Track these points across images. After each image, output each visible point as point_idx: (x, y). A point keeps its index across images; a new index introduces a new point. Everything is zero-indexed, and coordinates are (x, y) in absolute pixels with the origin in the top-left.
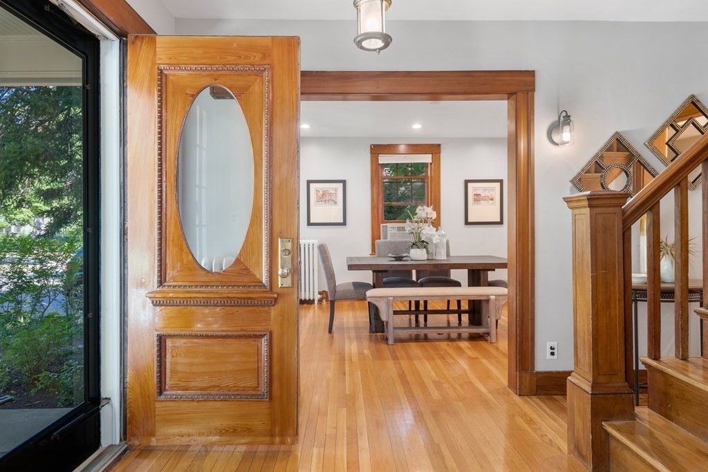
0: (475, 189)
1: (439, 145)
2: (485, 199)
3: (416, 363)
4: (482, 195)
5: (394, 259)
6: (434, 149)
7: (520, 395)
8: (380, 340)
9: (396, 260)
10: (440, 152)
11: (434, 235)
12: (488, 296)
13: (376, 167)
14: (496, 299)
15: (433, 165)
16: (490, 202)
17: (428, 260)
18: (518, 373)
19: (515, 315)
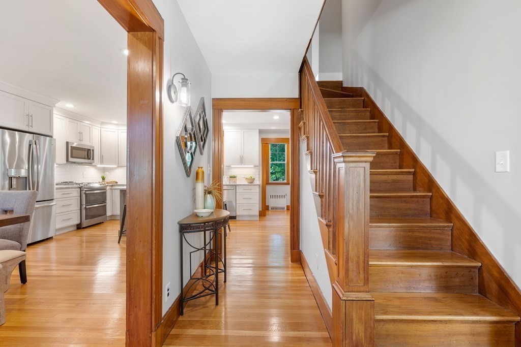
18: (153, 334)
19: (150, 272)
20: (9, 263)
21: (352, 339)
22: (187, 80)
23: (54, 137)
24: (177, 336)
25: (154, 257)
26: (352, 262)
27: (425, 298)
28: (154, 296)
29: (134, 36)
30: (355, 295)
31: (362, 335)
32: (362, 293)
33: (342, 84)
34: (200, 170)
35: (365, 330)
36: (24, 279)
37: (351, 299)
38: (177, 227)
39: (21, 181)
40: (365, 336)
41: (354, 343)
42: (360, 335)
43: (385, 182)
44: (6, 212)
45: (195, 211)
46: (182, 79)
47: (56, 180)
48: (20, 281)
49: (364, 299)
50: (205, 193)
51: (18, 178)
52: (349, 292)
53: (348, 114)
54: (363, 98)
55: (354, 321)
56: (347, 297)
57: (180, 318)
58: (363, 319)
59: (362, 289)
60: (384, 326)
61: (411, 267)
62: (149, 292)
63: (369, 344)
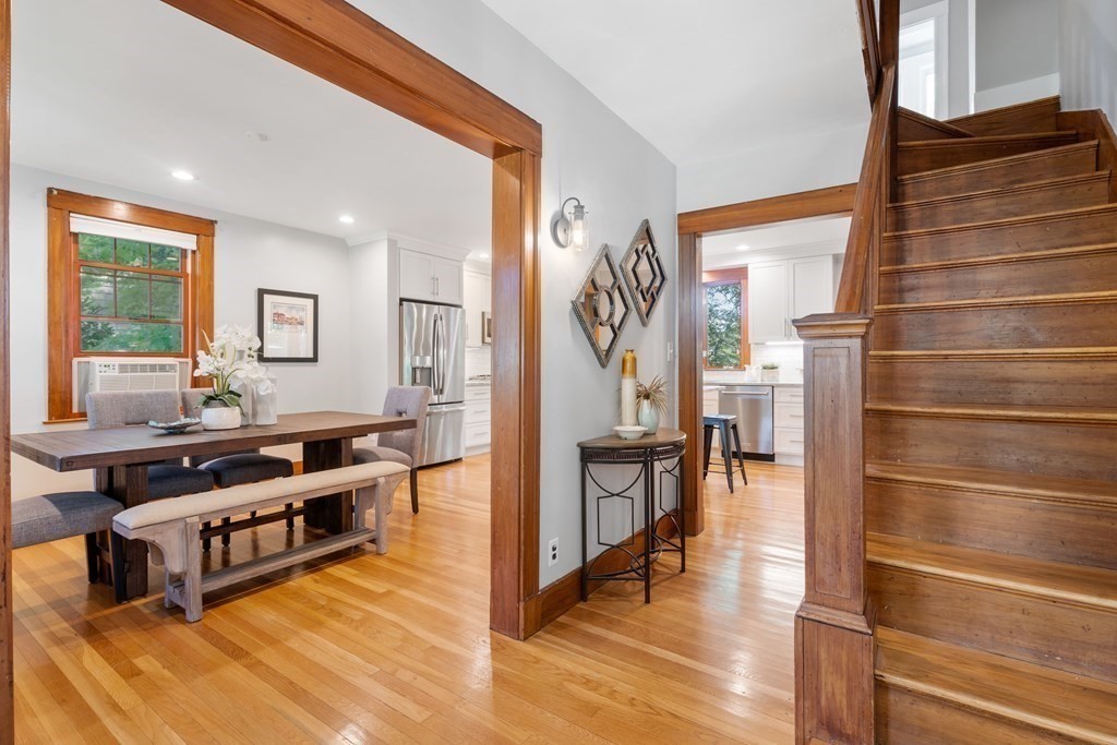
0: (275, 305)
1: (212, 223)
2: (290, 322)
3: (294, 644)
4: (287, 316)
5: (163, 431)
6: (204, 228)
7: (525, 639)
8: (154, 618)
9: (170, 434)
10: (213, 235)
11: (262, 381)
12: (375, 479)
13: (63, 239)
14: (386, 483)
15: (198, 255)
16: (299, 327)
17: (243, 427)
18: (522, 604)
19: (517, 510)
20: (392, 479)
21: (819, 702)
22: (583, 207)
23: (464, 307)
24: (563, 626)
25: (522, 489)
26: (822, 544)
27: (1085, 689)
28: (522, 548)
29: (499, 163)
30: (827, 613)
31: (842, 700)
32: (844, 614)
33: (1058, 104)
34: (629, 356)
35: (847, 691)
36: (415, 509)
37: (817, 618)
38: (577, 451)
39: (426, 373)
40: (850, 706)
41: (824, 712)
42: (838, 700)
43: (1083, 382)
44: (400, 414)
45: (618, 428)
46: (575, 207)
47: (468, 374)
48: (411, 510)
49: (847, 626)
50: (638, 397)
51: (422, 369)
52: (814, 603)
53: (1027, 196)
54: (1095, 142)
55: (824, 665)
56: (808, 614)
57: (581, 605)
58: (844, 668)
59: (846, 605)
60: (915, 707)
61: (1054, 601)
62: (516, 540)
63: (859, 726)
